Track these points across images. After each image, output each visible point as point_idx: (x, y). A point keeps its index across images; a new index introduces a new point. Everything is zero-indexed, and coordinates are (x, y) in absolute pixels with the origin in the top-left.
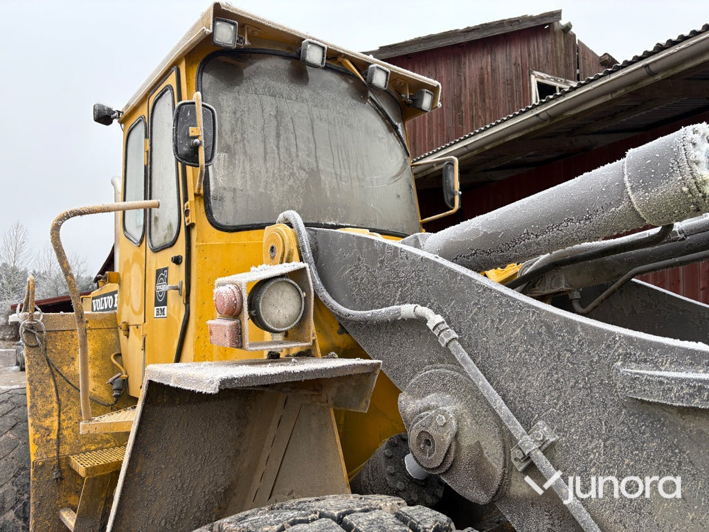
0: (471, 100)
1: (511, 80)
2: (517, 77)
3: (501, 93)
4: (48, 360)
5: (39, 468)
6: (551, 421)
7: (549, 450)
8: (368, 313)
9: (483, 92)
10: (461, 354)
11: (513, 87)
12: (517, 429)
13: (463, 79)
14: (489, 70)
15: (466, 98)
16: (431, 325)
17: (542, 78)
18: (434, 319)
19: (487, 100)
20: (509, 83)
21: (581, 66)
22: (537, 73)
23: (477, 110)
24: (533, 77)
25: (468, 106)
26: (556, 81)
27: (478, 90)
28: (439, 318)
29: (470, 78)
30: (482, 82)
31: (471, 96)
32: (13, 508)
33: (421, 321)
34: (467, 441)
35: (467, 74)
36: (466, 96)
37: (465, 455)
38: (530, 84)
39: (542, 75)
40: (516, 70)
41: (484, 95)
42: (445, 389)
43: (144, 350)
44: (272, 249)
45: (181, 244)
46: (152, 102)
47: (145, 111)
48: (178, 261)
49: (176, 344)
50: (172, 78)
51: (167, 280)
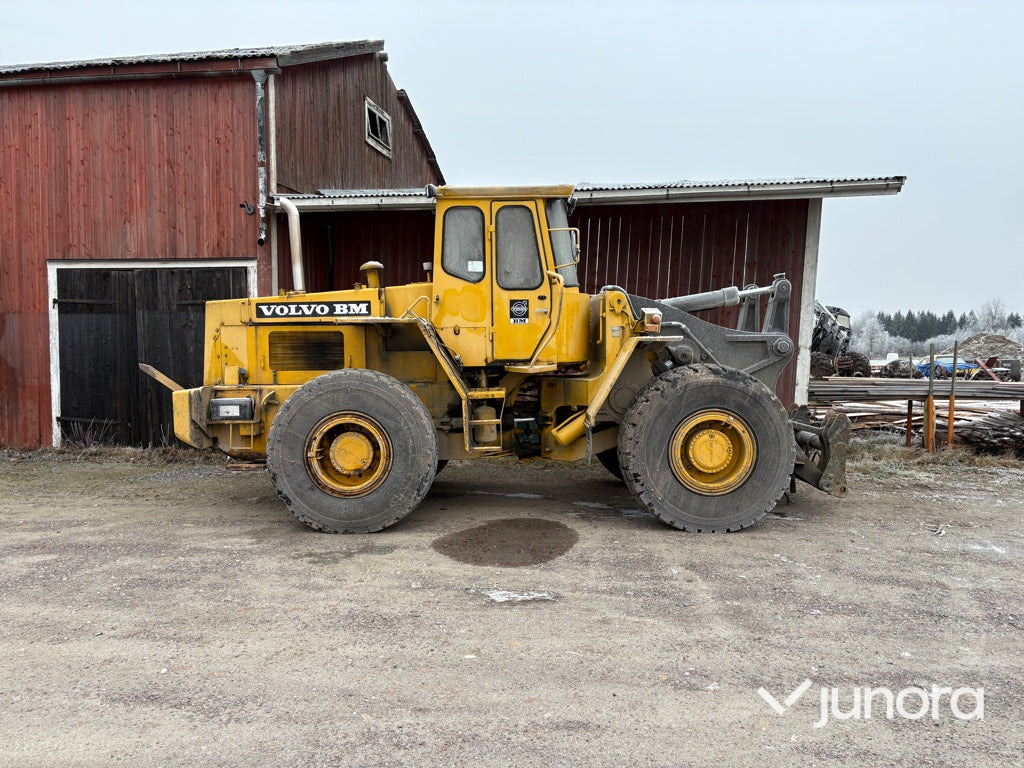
1: (354, 102)
3: (349, 114)
6: (711, 348)
7: (712, 354)
10: (691, 334)
11: (354, 110)
12: (706, 350)
13: (329, 94)
16: (683, 328)
17: (370, 105)
18: (683, 326)
20: (353, 105)
21: (388, 96)
22: (368, 99)
23: (336, 128)
24: (366, 102)
26: (377, 109)
27: (337, 108)
29: (332, 94)
30: (339, 99)
31: (333, 113)
33: (679, 327)
34: (693, 355)
35: (331, 90)
37: (692, 358)
38: (365, 109)
39: (370, 101)
43: (492, 341)
44: (619, 300)
45: (544, 290)
46: (497, 206)
47: (484, 206)
48: (542, 298)
49: (539, 337)
50: (530, 205)
51: (527, 306)
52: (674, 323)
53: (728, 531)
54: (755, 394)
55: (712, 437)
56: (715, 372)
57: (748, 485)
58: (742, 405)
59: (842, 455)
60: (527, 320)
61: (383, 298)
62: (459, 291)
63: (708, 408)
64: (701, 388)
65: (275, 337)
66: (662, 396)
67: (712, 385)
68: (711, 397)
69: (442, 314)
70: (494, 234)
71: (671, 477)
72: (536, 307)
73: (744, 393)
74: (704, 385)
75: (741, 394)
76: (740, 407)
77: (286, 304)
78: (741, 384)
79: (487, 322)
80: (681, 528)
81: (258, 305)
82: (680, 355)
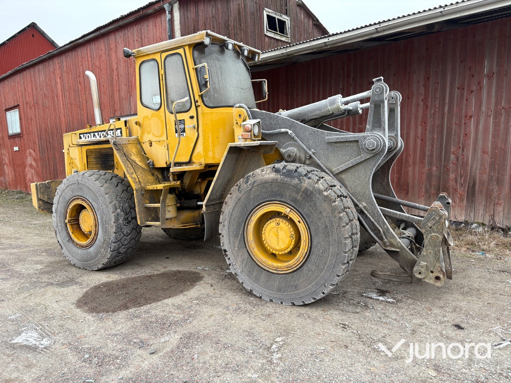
0: (234, 24)
1: (254, 12)
2: (257, 11)
3: (249, 20)
4: (125, 154)
5: (137, 190)
6: (314, 149)
7: (314, 153)
8: (271, 131)
9: (240, 20)
10: (296, 138)
11: (254, 17)
12: (308, 151)
13: (229, 10)
14: (243, 6)
15: (232, 23)
16: (289, 133)
17: (269, 12)
18: (290, 132)
19: (242, 24)
20: (253, 14)
21: (288, 5)
22: (267, 9)
23: (237, 29)
24: (264, 11)
25: (232, 27)
26: (276, 14)
27: (237, 18)
28: (291, 131)
29: (233, 10)
30: (239, 13)
31: (234, 21)
32: (119, 208)
33: (287, 133)
34: (298, 155)
35: (232, 7)
36: (231, 21)
37: (297, 158)
38: (263, 15)
39: (269, 10)
40: (256, 7)
41: (241, 20)
42: (292, 146)
43: (168, 149)
44: (240, 115)
45: (193, 112)
46: (164, 55)
47: (157, 57)
48: (192, 117)
49: (192, 145)
50: (181, 51)
51: (184, 124)
52: (283, 130)
53: (294, 304)
54: (306, 190)
55: (278, 224)
56: (277, 171)
57: (305, 268)
58: (296, 199)
59: (436, 246)
60: (184, 134)
61: (128, 125)
62: (150, 117)
63: (270, 201)
64: (264, 184)
65: (89, 152)
66: (239, 190)
67: (273, 182)
68: (273, 192)
69: (143, 133)
70: (163, 75)
71: (247, 254)
72: (190, 124)
73: (297, 189)
74: (266, 182)
75: (295, 190)
76: (295, 200)
77: (89, 133)
78: (296, 181)
79: (164, 138)
80: (258, 295)
81: (80, 134)
82: (286, 155)
